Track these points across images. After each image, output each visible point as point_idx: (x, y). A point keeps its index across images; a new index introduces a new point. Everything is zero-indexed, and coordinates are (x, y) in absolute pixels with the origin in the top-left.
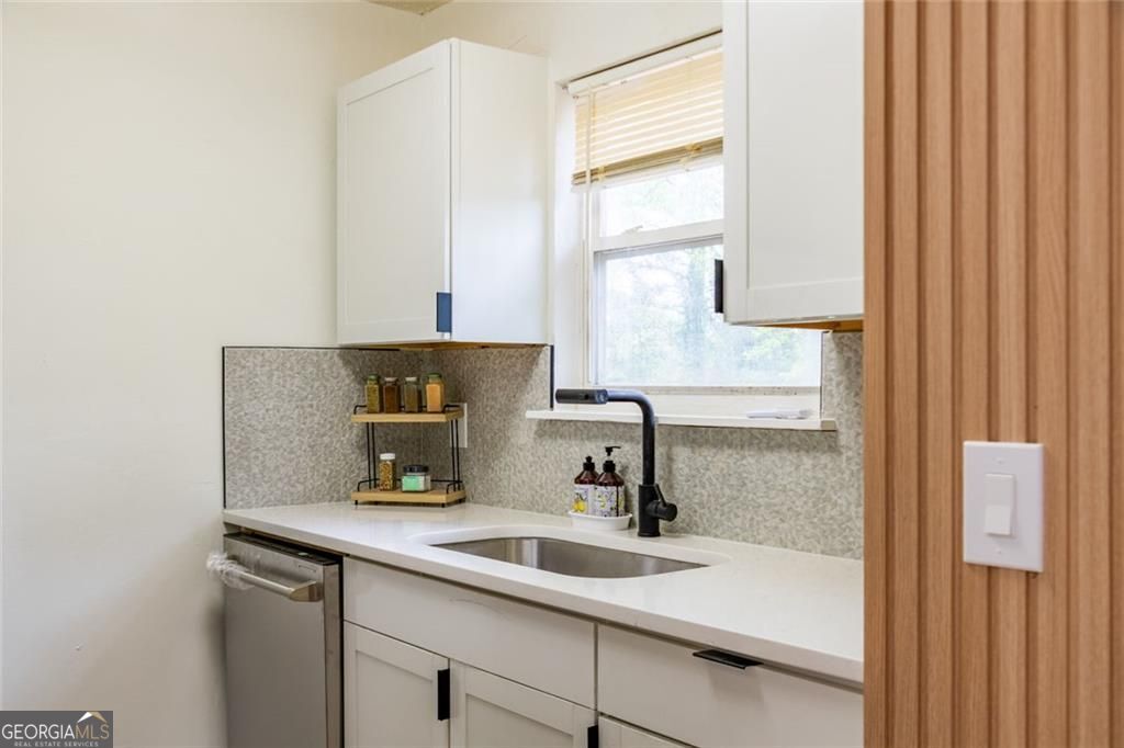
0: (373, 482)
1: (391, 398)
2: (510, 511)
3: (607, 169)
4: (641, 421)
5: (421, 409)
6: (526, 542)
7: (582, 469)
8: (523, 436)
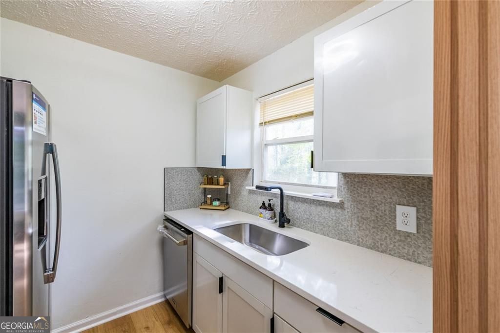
0: (205, 202)
1: (210, 181)
2: (241, 212)
3: (269, 122)
4: (280, 193)
5: (218, 184)
7: (261, 205)
8: (245, 193)
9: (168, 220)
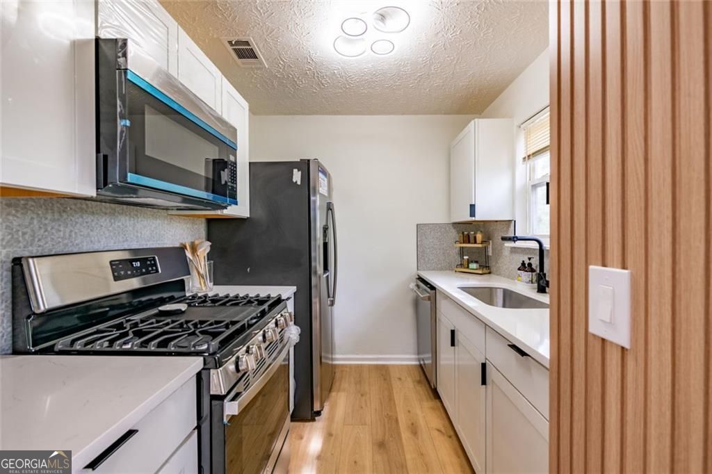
0: (461, 265)
1: (467, 239)
2: (505, 279)
3: (533, 154)
4: (538, 248)
5: (475, 242)
6: (498, 290)
7: (520, 265)
8: (506, 253)
9: (421, 279)
